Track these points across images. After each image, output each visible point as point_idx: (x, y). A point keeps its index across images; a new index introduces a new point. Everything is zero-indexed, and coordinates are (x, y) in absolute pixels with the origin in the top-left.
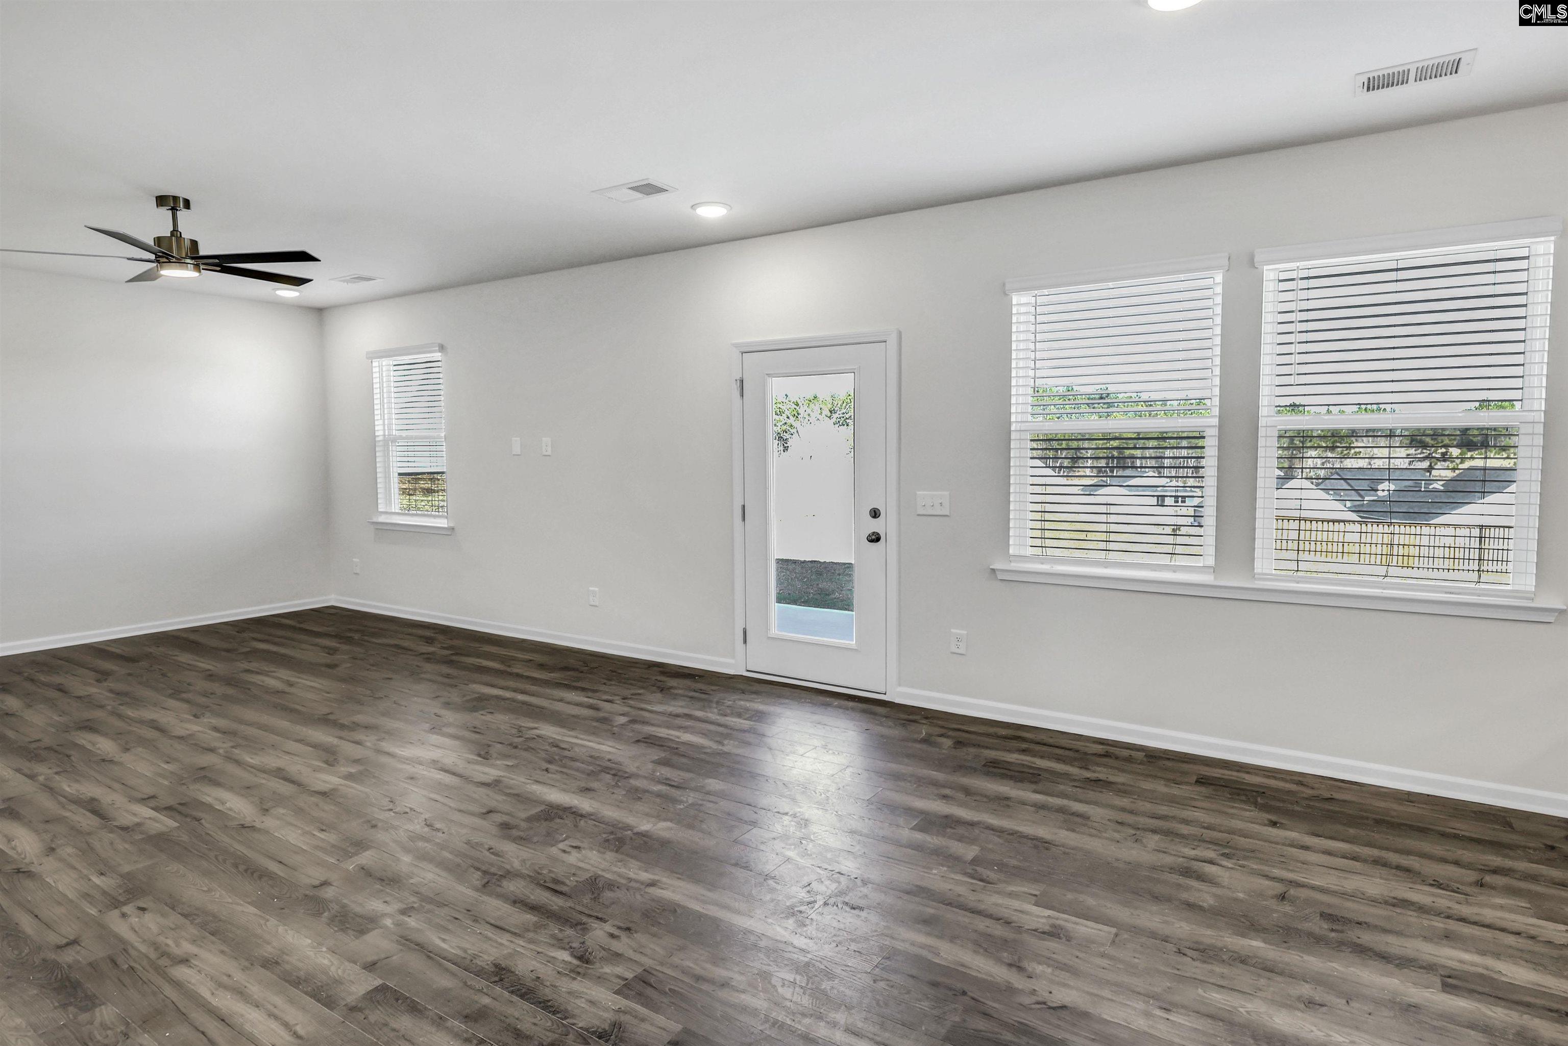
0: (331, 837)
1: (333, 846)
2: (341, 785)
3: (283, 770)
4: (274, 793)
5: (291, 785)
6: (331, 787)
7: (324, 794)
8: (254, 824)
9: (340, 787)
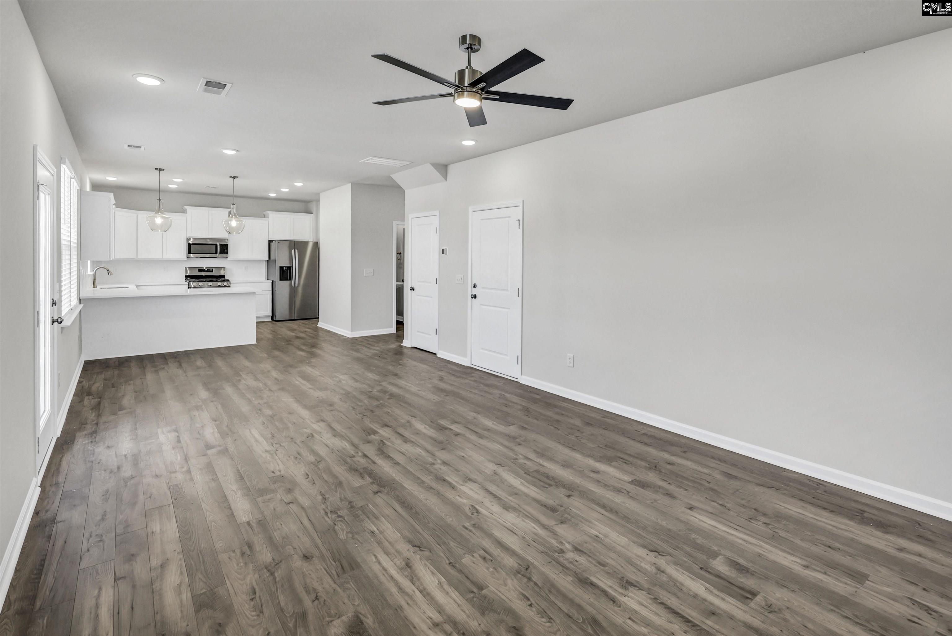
0: (386, 410)
1: (385, 407)
2: (379, 429)
3: (404, 442)
4: (406, 429)
5: (399, 432)
6: (383, 429)
7: (387, 426)
8: (411, 417)
9: (380, 428)
